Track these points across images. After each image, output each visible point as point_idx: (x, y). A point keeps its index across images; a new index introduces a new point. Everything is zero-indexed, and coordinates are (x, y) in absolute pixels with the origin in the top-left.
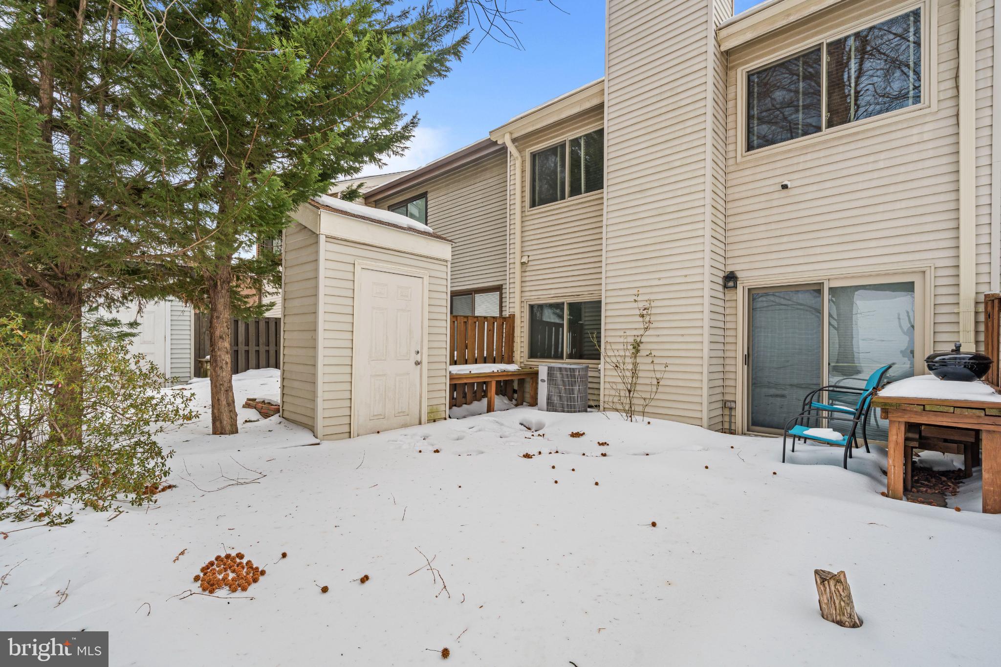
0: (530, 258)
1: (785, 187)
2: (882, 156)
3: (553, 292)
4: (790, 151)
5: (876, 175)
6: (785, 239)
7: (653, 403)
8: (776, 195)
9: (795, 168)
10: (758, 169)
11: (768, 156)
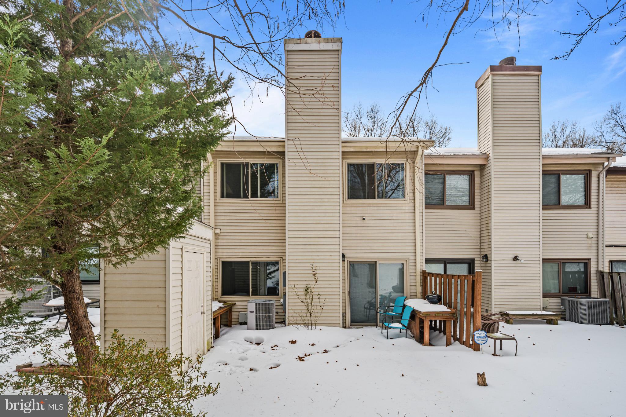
0: (222, 231)
1: (364, 219)
2: (395, 215)
3: (240, 254)
4: (364, 204)
5: (392, 221)
6: (363, 241)
7: (321, 318)
8: (359, 222)
9: (366, 212)
10: (353, 208)
11: (356, 204)
